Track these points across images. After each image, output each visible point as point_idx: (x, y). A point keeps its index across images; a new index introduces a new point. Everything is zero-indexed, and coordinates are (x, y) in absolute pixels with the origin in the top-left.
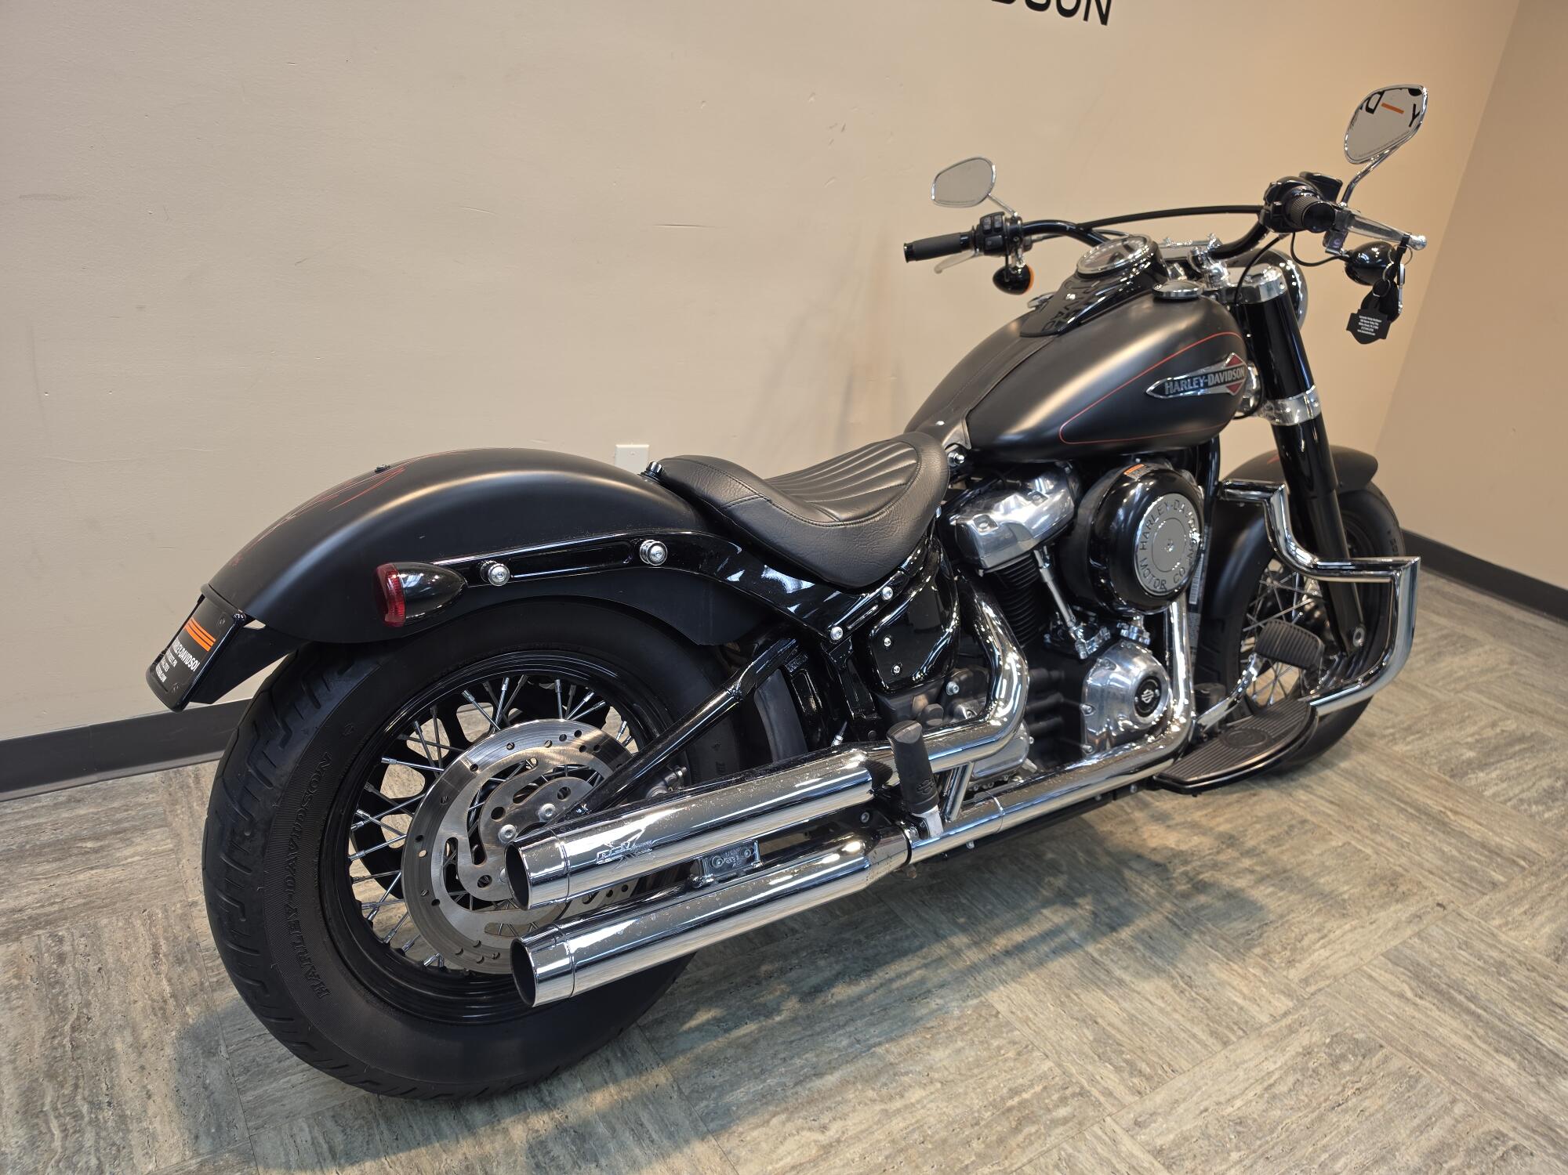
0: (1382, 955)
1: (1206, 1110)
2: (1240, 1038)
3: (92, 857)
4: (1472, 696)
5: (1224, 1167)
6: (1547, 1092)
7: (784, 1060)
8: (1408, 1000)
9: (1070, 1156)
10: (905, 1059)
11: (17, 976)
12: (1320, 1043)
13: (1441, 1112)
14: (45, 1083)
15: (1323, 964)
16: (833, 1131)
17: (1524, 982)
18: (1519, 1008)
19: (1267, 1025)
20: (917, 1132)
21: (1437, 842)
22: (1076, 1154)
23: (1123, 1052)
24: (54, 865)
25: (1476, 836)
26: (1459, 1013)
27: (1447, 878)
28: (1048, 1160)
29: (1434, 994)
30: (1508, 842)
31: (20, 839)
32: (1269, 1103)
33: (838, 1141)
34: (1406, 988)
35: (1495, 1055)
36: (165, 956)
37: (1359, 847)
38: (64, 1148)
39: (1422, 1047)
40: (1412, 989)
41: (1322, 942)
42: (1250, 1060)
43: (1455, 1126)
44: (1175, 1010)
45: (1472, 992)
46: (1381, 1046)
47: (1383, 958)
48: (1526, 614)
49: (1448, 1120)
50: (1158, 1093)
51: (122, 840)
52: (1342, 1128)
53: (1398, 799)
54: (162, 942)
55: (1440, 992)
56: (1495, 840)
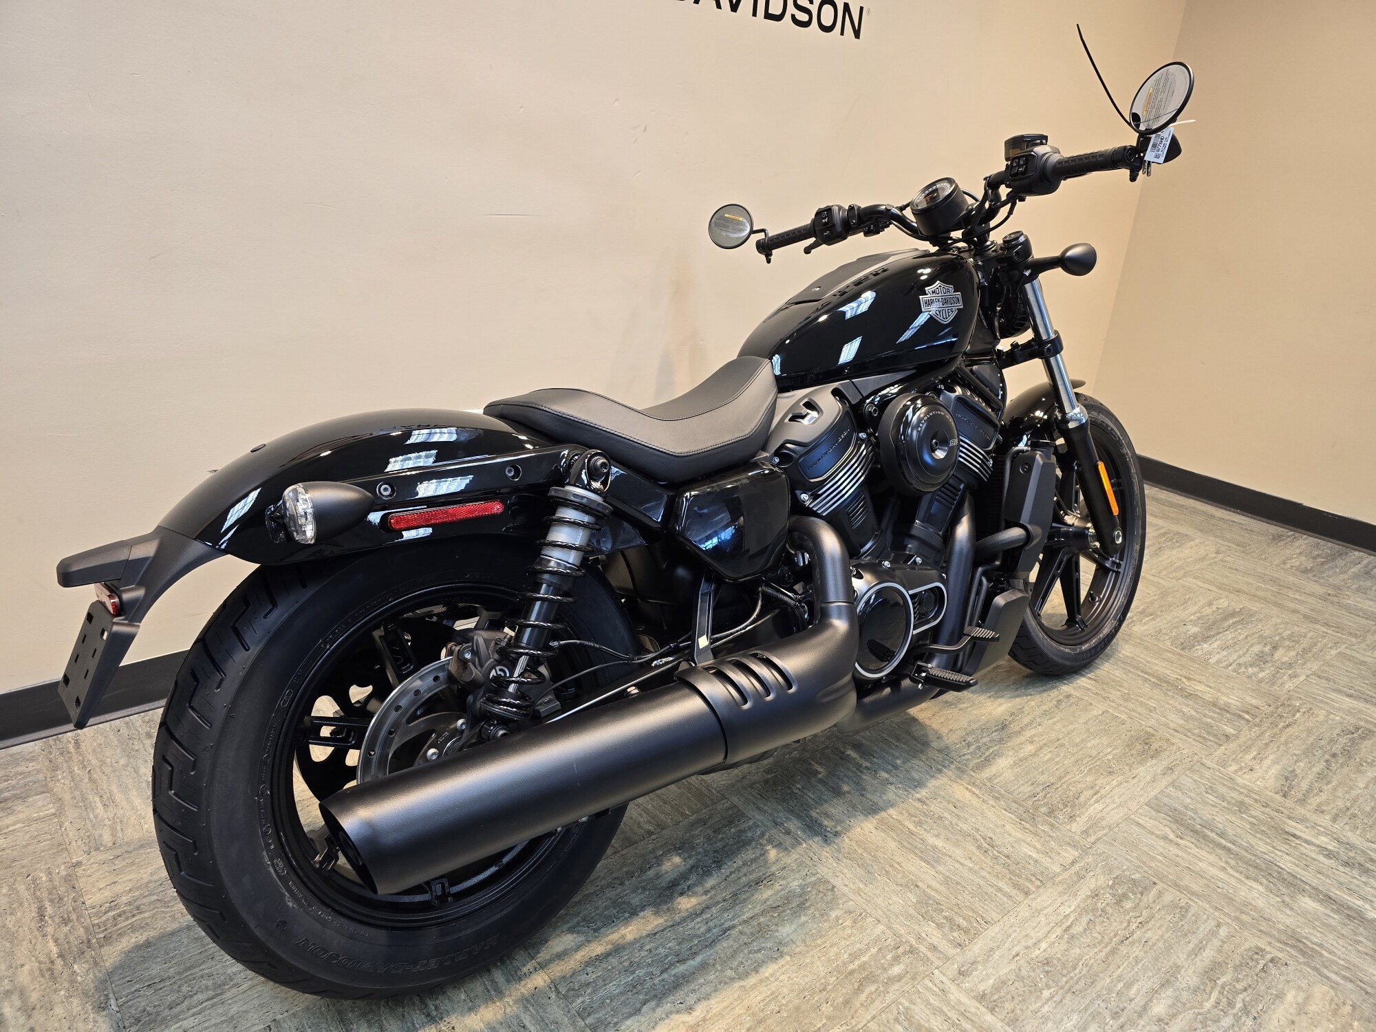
0: (1146, 804)
1: (1017, 955)
2: (1038, 887)
4: (1189, 582)
5: (1039, 1004)
6: (1292, 909)
8: (1171, 841)
9: (907, 1008)
10: (756, 938)
12: (1103, 886)
13: (1210, 936)
15: (1099, 816)
16: (699, 1011)
17: (1262, 817)
18: (1260, 839)
19: (1059, 874)
20: (773, 1003)
21: (1177, 704)
22: (913, 1007)
23: (942, 910)
25: (1208, 697)
26: (1212, 848)
27: (1189, 734)
28: (889, 1015)
29: (1191, 834)
30: (1232, 699)
32: (1068, 942)
33: (704, 1020)
34: (1168, 830)
35: (1247, 881)
36: (50, 917)
37: (1116, 714)
39: (1187, 881)
40: (1173, 831)
41: (1095, 797)
42: (1049, 906)
43: (1221, 947)
44: (982, 869)
45: (1220, 829)
46: (1155, 883)
47: (1146, 807)
48: (1224, 511)
49: (1216, 942)
50: (975, 944)
52: (1131, 958)
53: (1142, 672)
54: (47, 904)
55: (1196, 832)
56: (1223, 699)
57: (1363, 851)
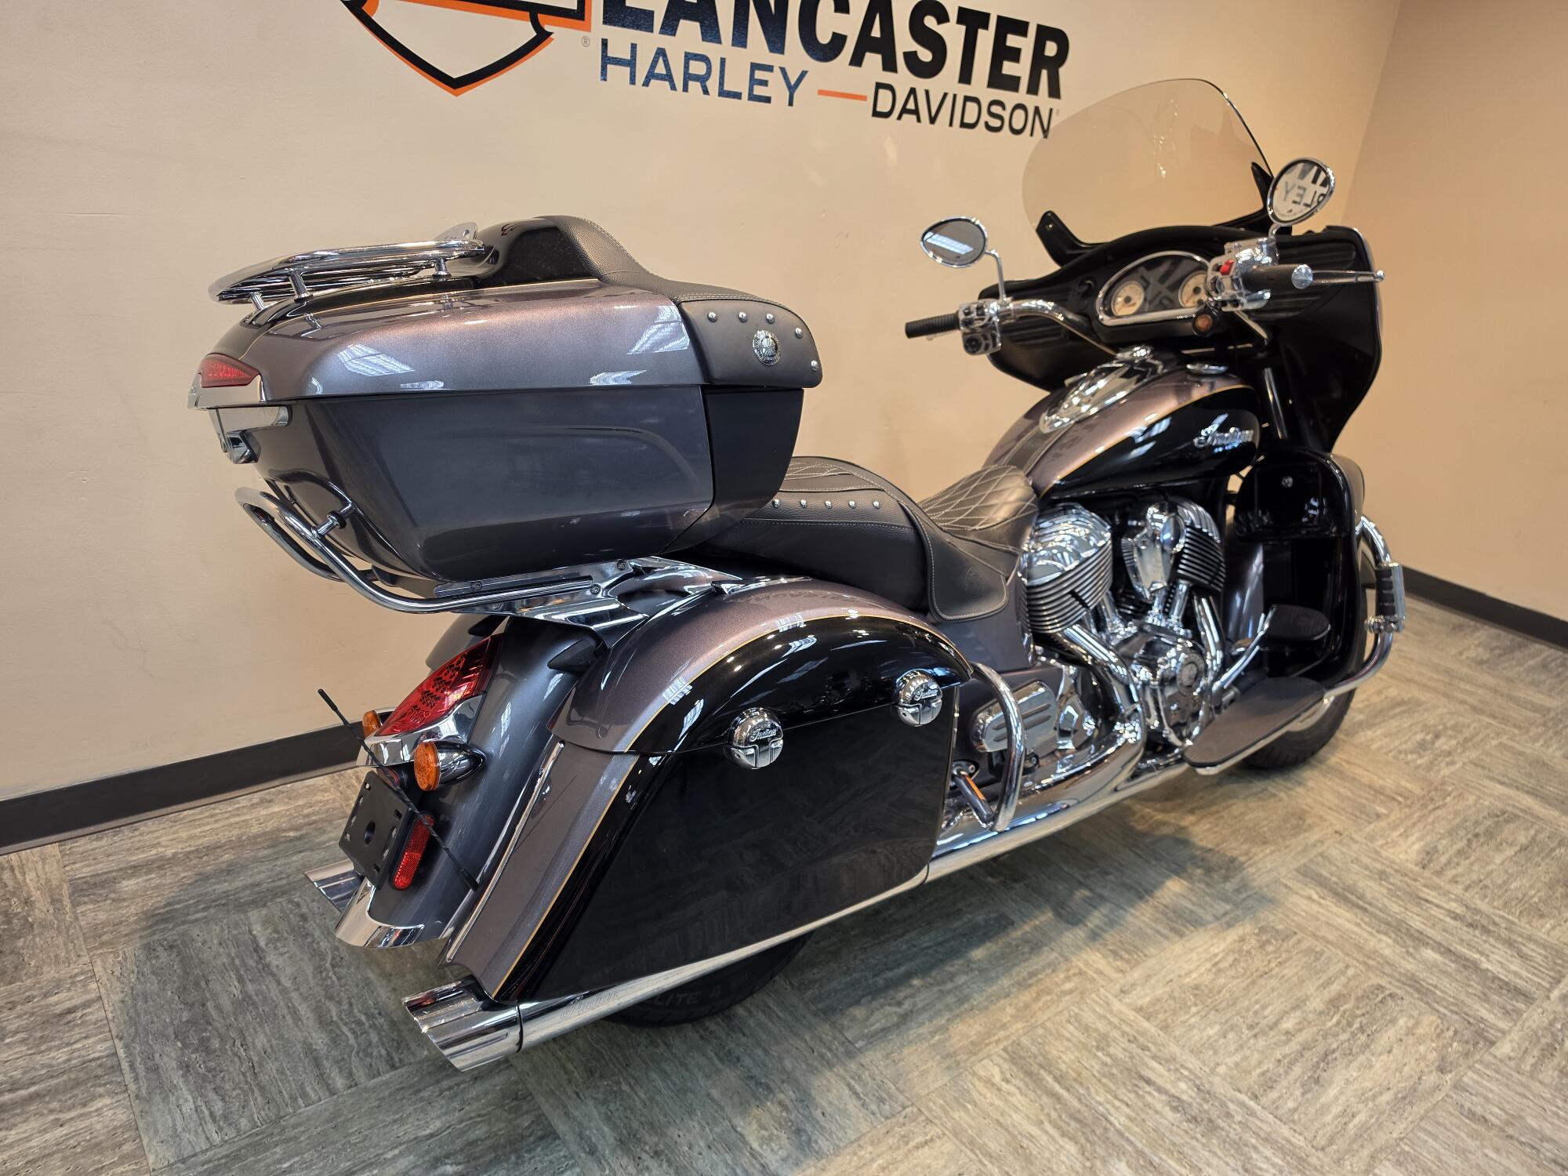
0: (1295, 870)
1: (1171, 981)
2: (1192, 932)
3: (298, 843)
5: (1187, 1017)
6: (1414, 958)
7: (862, 960)
8: (1314, 901)
9: (1077, 1014)
11: (276, 931)
12: (1250, 932)
13: (1338, 974)
14: (328, 1003)
15: (1250, 877)
16: (907, 1005)
17: (1399, 884)
18: (1395, 902)
19: (1211, 922)
22: (1081, 1013)
24: (270, 851)
25: (1365, 780)
26: (1351, 908)
27: (1343, 812)
28: (1062, 1017)
29: (1333, 896)
30: (1388, 783)
31: (236, 832)
32: (1215, 974)
33: (912, 1012)
34: (1312, 892)
35: (1377, 935)
38: (359, 1045)
39: (1324, 932)
40: (1317, 893)
41: (1249, 862)
42: (1200, 946)
43: (1347, 983)
44: (1143, 914)
45: (1360, 893)
46: (1295, 933)
47: (1294, 873)
49: (1344, 980)
50: (1135, 971)
51: (316, 829)
52: (1269, 988)
55: (1336, 894)
56: (1378, 783)
57: (1488, 917)
